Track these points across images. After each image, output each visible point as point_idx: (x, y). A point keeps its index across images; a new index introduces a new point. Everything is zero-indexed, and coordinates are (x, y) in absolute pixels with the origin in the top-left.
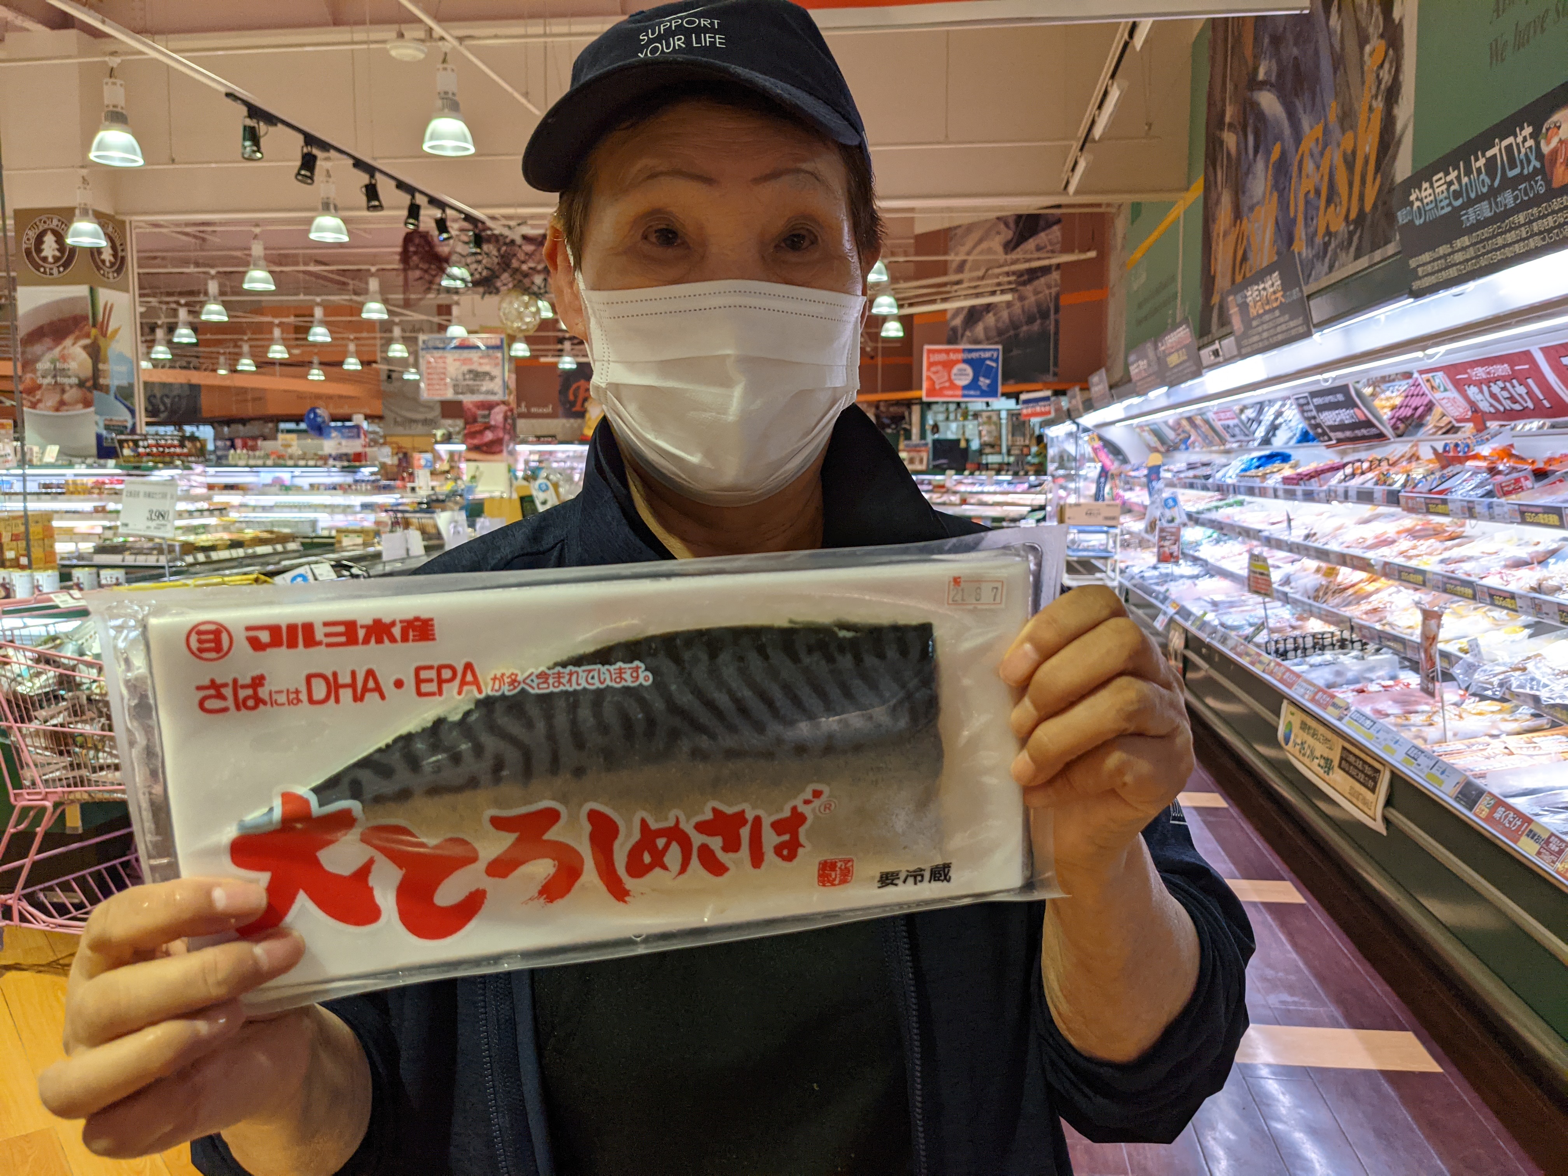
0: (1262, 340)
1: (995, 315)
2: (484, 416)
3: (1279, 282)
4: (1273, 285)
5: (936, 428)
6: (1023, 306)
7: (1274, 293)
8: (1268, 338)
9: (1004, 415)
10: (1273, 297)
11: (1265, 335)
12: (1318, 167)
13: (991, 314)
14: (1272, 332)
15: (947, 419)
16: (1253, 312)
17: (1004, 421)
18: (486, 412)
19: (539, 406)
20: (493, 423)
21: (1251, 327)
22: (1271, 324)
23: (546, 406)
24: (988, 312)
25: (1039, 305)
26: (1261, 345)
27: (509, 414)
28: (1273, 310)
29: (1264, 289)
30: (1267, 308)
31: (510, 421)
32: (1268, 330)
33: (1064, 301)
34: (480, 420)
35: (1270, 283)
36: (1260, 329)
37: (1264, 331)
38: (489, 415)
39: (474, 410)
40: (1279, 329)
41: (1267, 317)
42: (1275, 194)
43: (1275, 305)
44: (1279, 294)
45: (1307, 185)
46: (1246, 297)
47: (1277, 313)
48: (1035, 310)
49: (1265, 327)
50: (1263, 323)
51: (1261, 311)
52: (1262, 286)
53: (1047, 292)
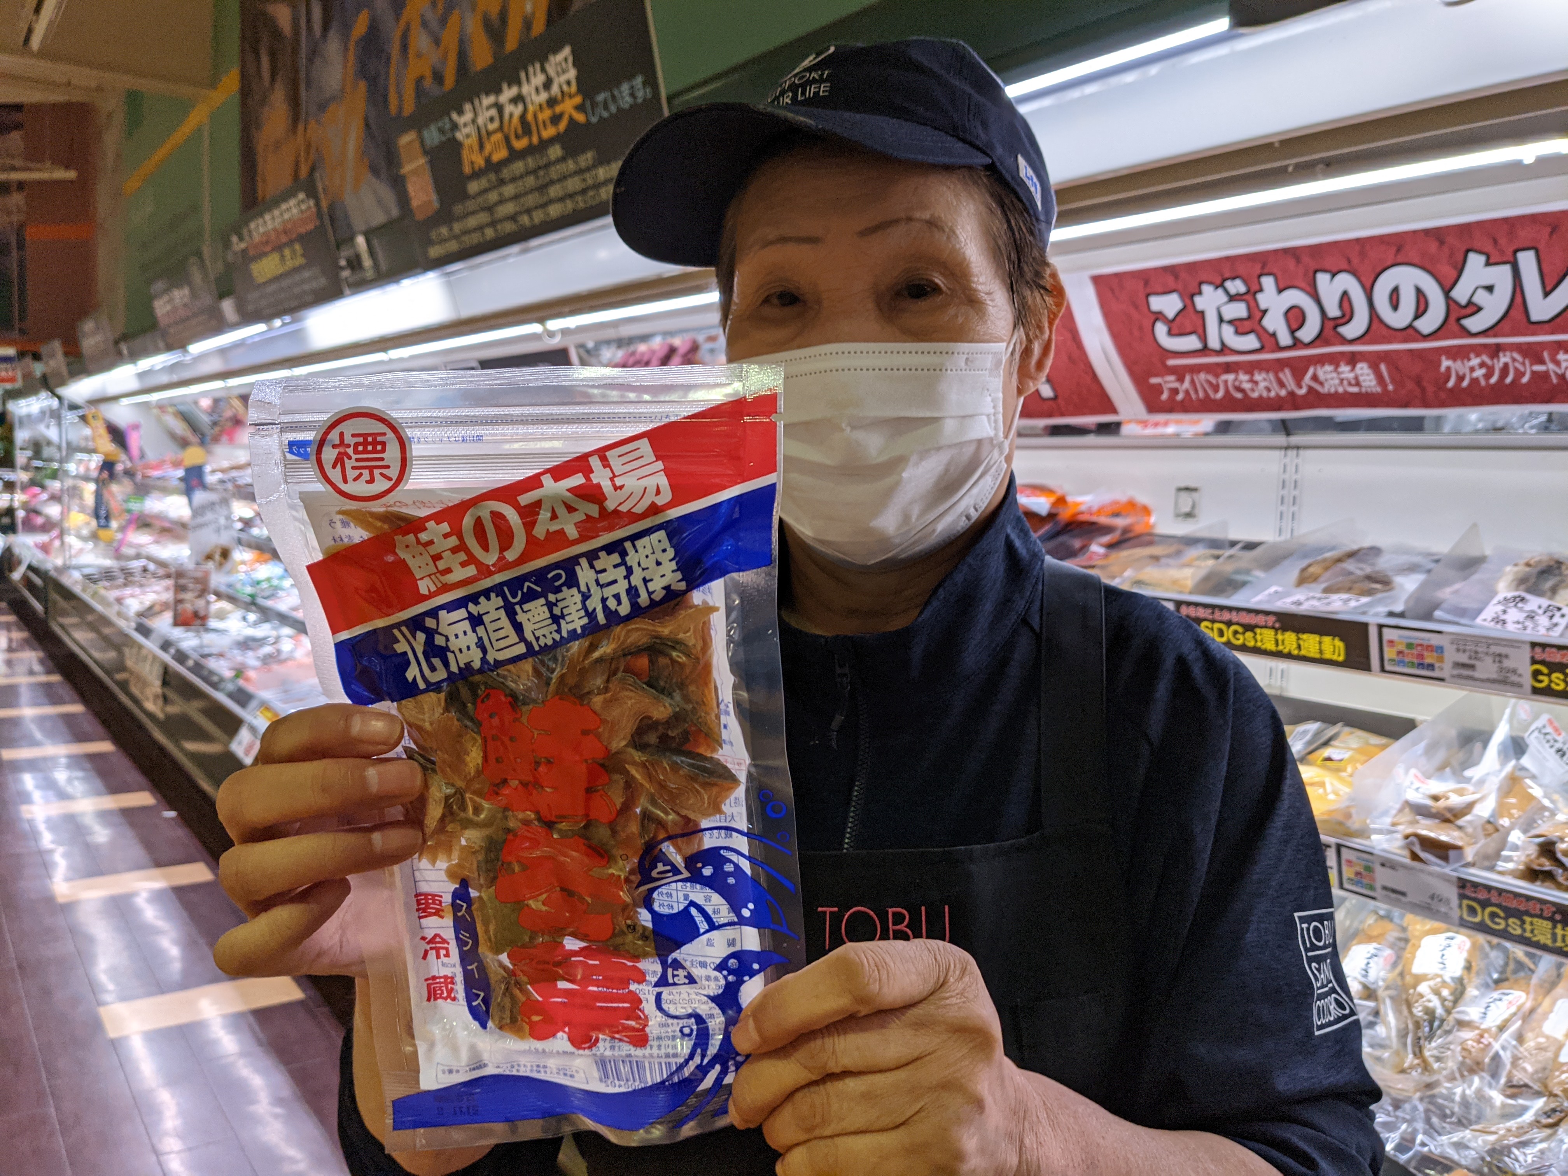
0: (493, 224)
3: (572, 74)
4: (548, 85)
7: (552, 102)
8: (513, 218)
10: (547, 114)
11: (509, 208)
12: (437, 41)
14: (531, 200)
16: (472, 159)
21: (464, 196)
22: (531, 181)
26: (489, 233)
28: (544, 144)
29: (516, 100)
30: (520, 144)
32: (516, 197)
35: (539, 79)
36: (493, 197)
37: (501, 201)
40: (554, 191)
41: (519, 167)
42: (362, 85)
43: (549, 132)
44: (568, 107)
45: (419, 68)
46: (455, 127)
47: (555, 151)
49: (509, 190)
50: (502, 182)
51: (501, 154)
52: (509, 93)
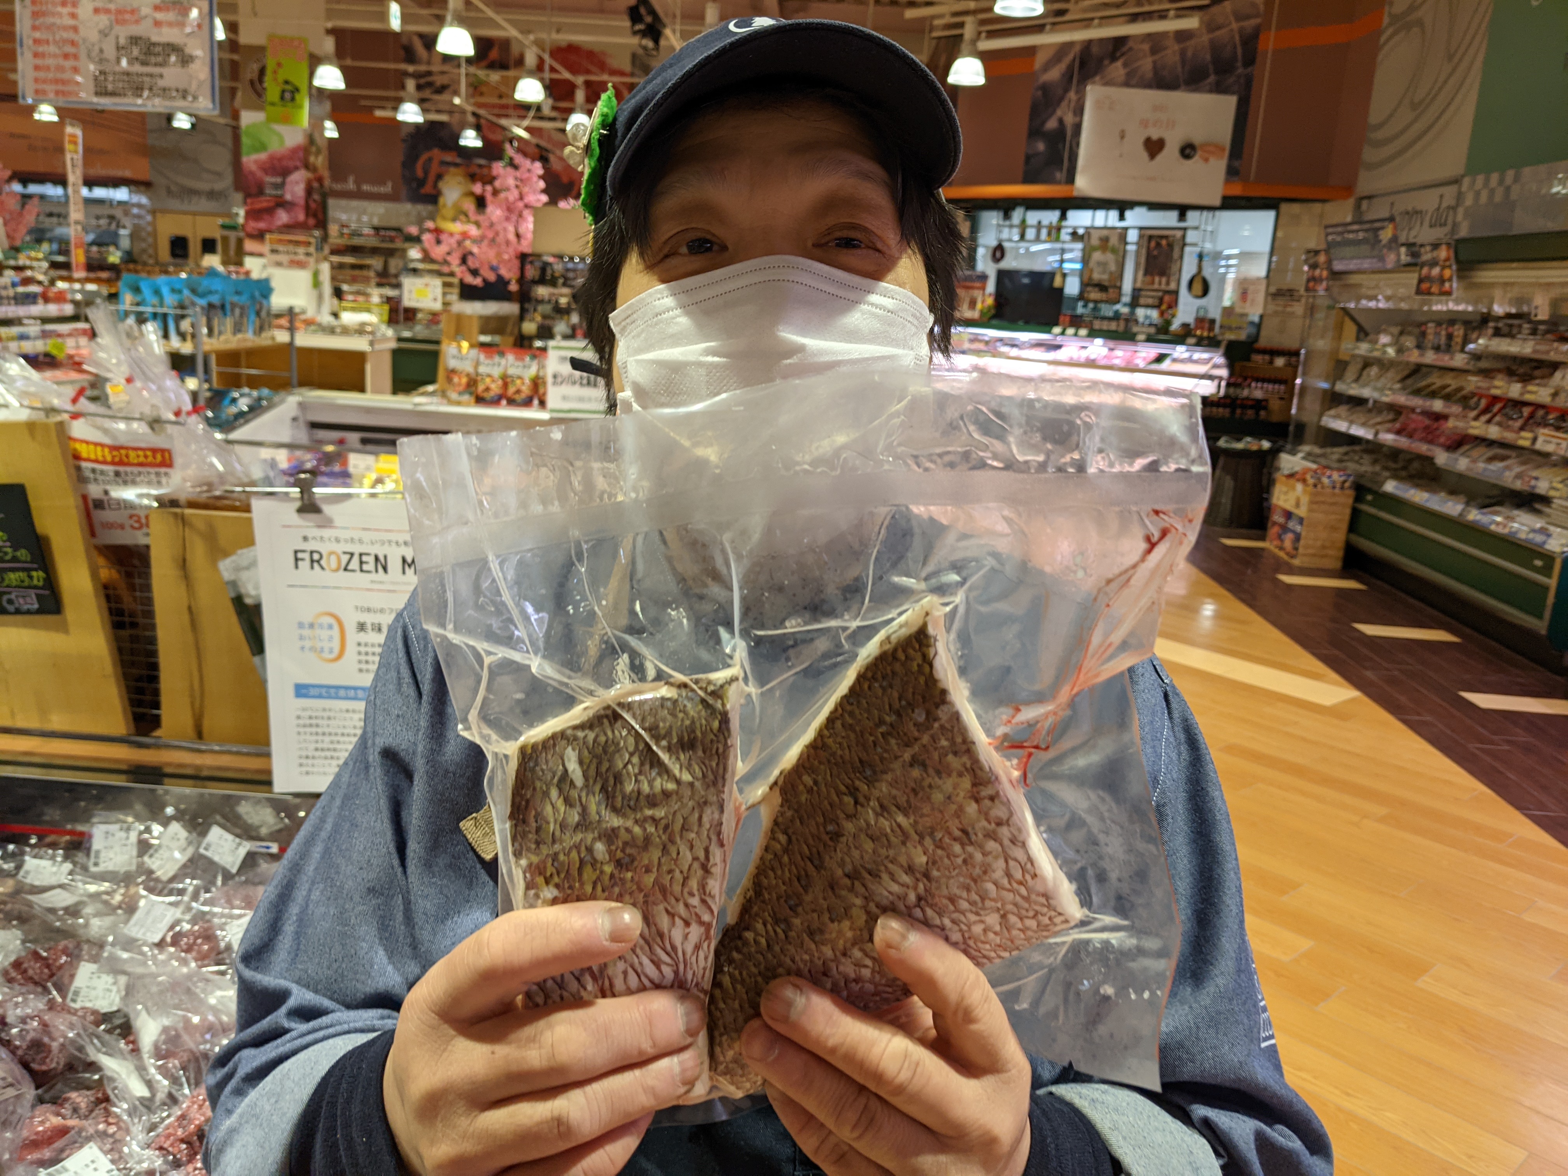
1: (1125, 65)
2: (277, 186)
5: (999, 252)
6: (1183, 53)
9: (1133, 236)
13: (1119, 64)
15: (1022, 237)
17: (1131, 248)
18: (279, 180)
19: (373, 183)
20: (288, 197)
23: (383, 183)
24: (1114, 59)
25: (1215, 48)
27: (316, 185)
31: (316, 197)
33: (1269, 43)
34: (268, 191)
38: (282, 185)
39: (259, 174)
48: (1208, 57)
53: (1235, 26)
